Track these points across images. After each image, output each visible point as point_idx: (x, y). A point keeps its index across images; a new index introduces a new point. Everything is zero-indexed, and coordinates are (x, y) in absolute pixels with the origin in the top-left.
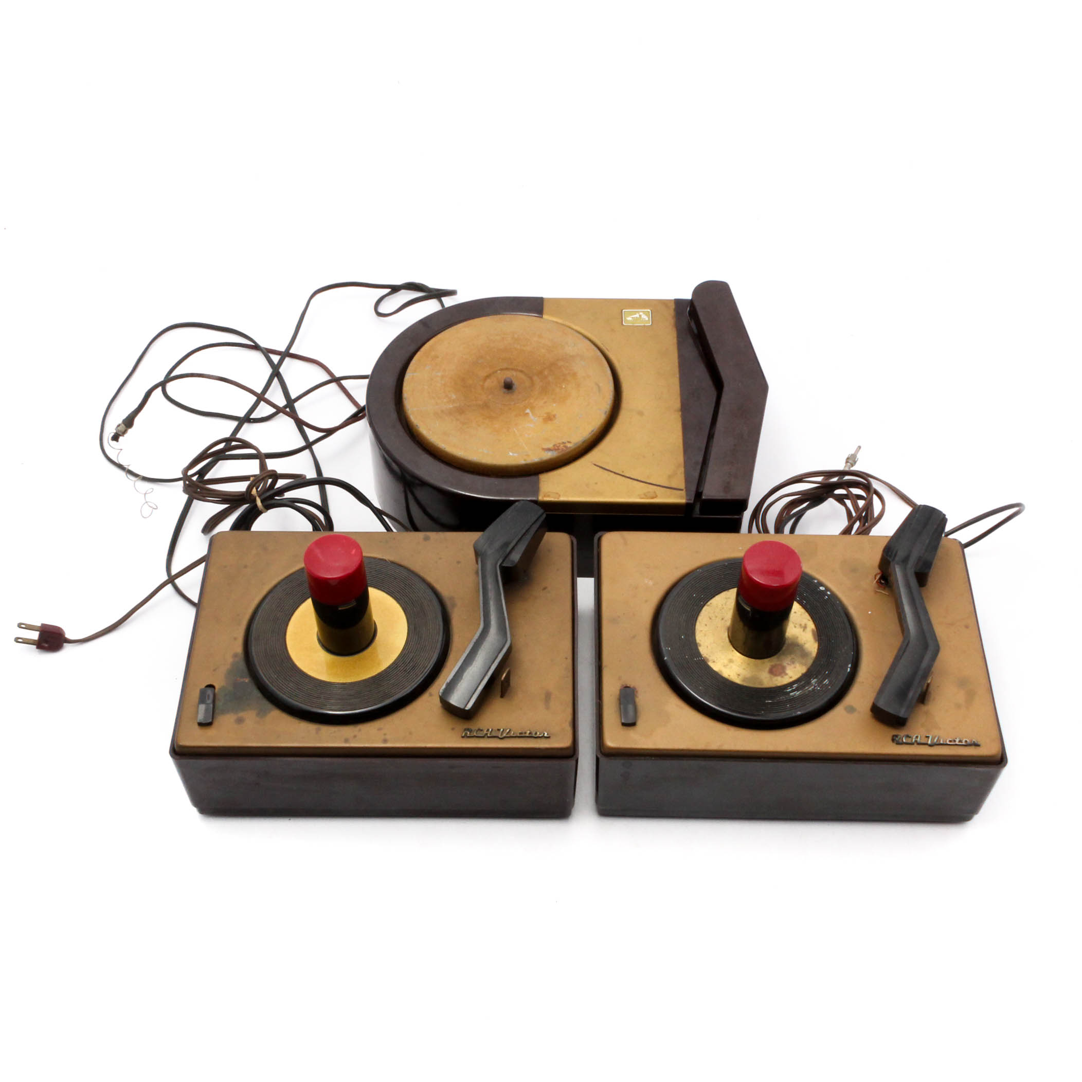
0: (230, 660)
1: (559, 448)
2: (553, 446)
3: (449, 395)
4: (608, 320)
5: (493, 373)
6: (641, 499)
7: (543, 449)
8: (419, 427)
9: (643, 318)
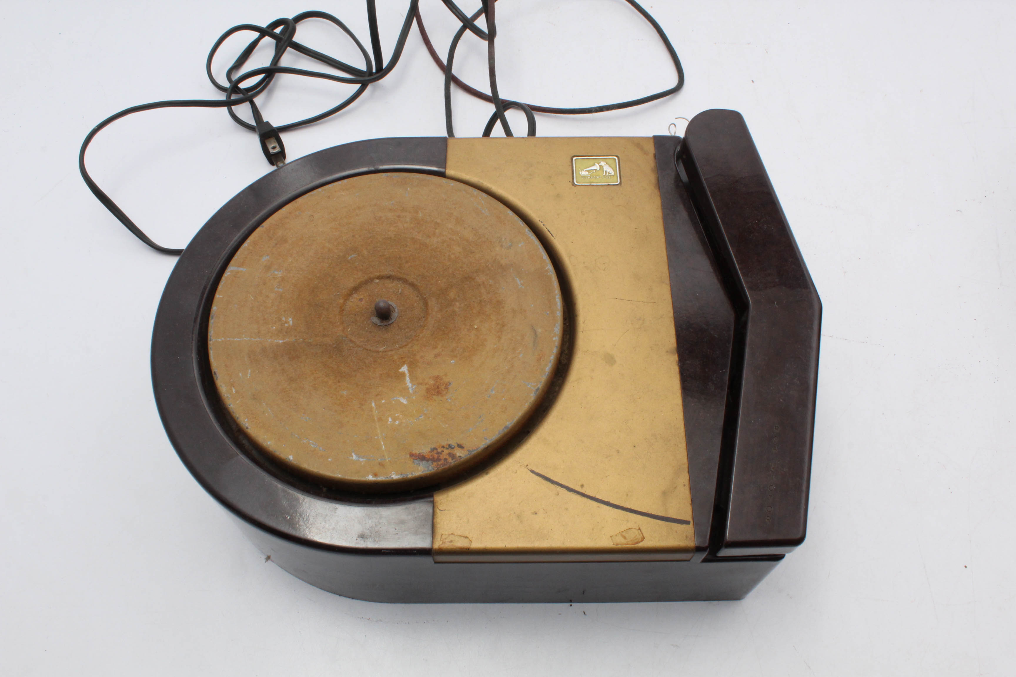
1: (440, 456)
2: (430, 450)
3: (284, 319)
4: (550, 177)
5: (365, 283)
6: (615, 544)
7: (412, 455)
8: (217, 378)
9: (606, 171)
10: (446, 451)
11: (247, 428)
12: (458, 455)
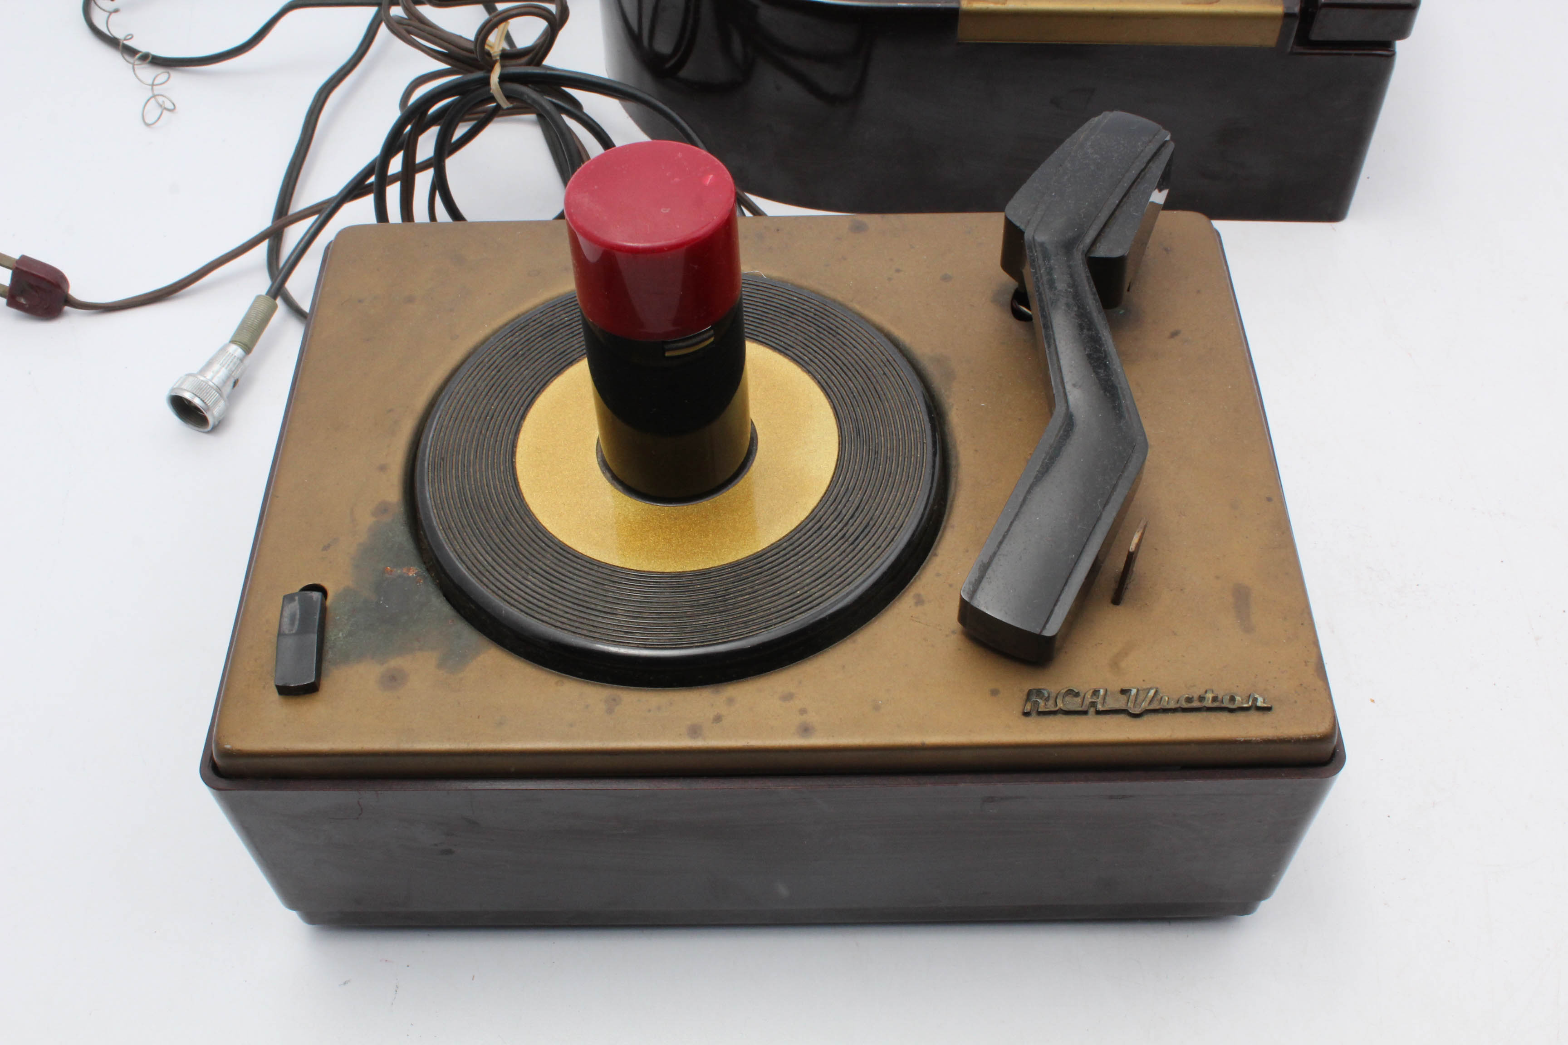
0: (366, 520)
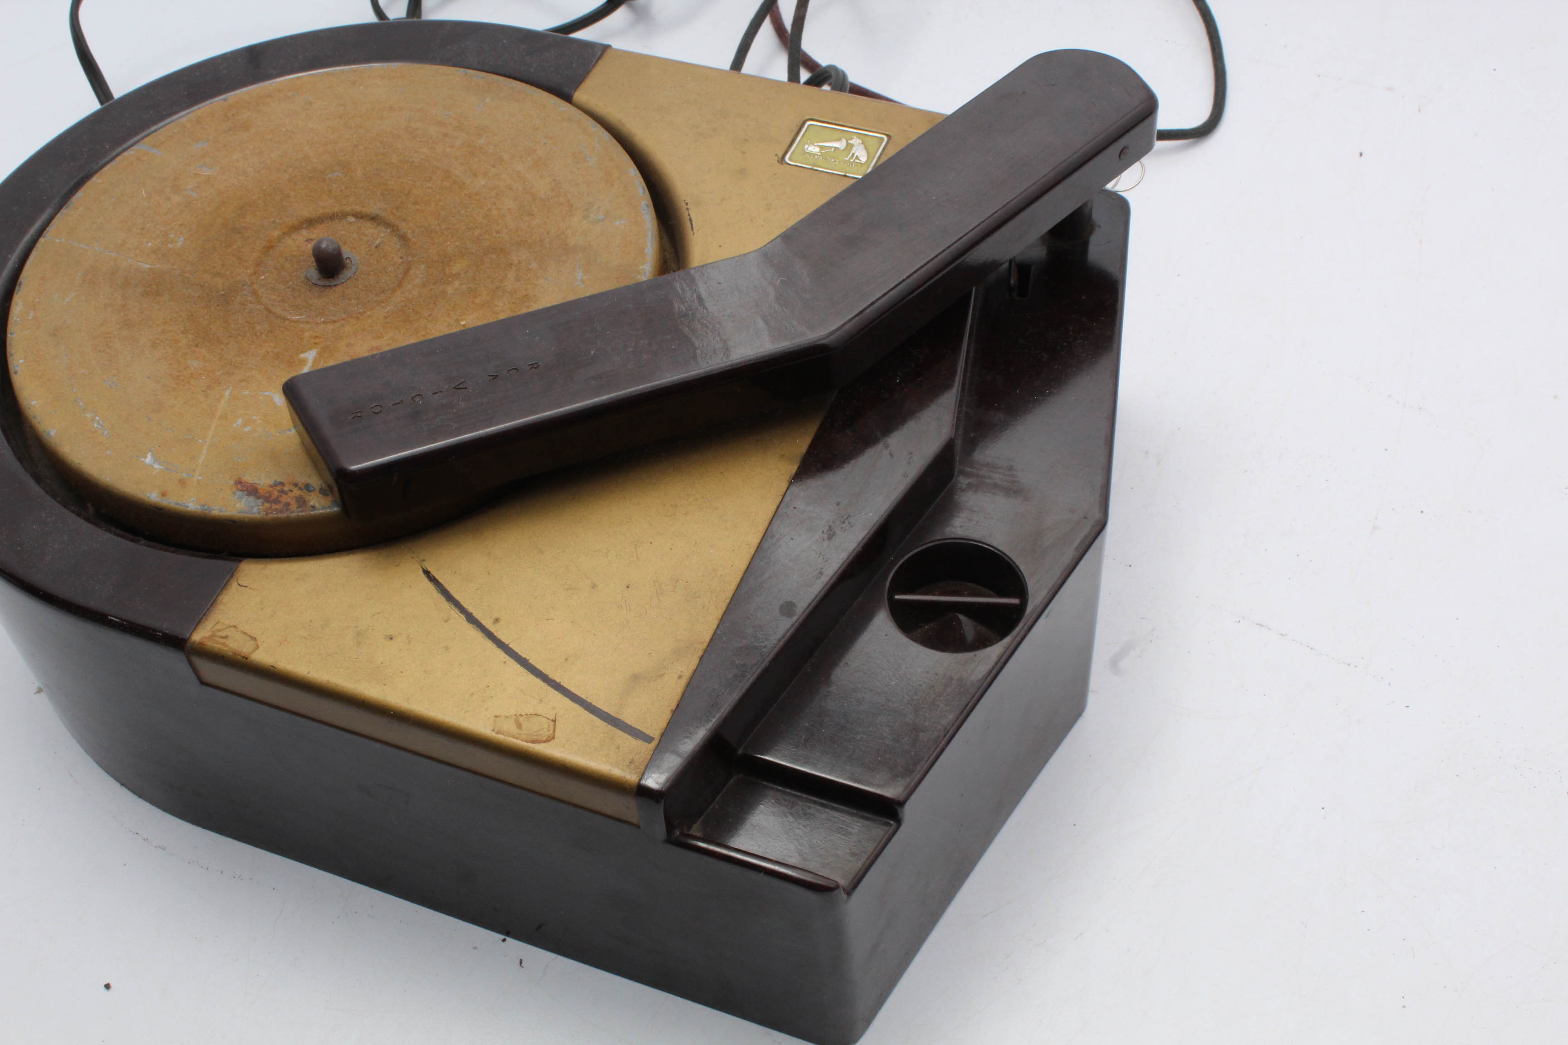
1: (281, 496)
2: (272, 483)
3: (172, 236)
4: (746, 140)
5: (331, 217)
6: (496, 730)
7: (239, 482)
8: (19, 290)
9: (853, 154)
10: (297, 492)
11: (16, 373)
12: (312, 504)
